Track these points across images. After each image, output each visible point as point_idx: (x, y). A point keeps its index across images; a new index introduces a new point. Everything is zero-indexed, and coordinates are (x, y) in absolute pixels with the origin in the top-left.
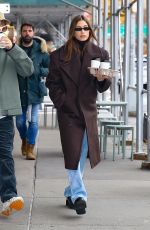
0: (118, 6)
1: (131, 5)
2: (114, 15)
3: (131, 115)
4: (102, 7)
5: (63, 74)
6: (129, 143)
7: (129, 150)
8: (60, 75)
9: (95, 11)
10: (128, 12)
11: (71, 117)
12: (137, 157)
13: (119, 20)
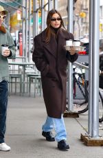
0: (37, 7)
1: (45, 6)
2: (35, 12)
4: (28, 7)
5: (46, 51)
8: (44, 52)
9: (24, 10)
10: (43, 10)
11: (53, 80)
13: (38, 15)
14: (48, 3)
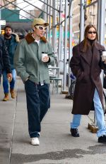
0: (56, 23)
2: (54, 27)
3: (61, 73)
6: (60, 86)
7: (60, 90)
10: (61, 26)
12: (63, 93)
14: (65, 21)
